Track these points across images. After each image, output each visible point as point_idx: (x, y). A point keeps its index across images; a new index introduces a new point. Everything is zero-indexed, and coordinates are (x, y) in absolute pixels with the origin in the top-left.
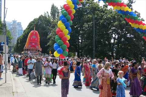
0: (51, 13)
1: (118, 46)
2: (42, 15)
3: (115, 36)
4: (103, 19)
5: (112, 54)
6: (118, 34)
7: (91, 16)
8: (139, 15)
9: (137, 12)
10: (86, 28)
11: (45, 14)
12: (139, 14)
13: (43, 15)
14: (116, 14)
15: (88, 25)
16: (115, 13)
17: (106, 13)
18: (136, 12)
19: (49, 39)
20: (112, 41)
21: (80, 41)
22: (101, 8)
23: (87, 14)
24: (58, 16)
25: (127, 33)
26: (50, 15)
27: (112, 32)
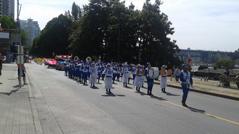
0: (72, 13)
1: (144, 50)
2: (62, 15)
3: (141, 39)
4: (129, 21)
5: (138, 58)
6: (144, 37)
7: (116, 18)
8: (166, 18)
9: (165, 15)
10: (110, 30)
11: (66, 13)
12: (167, 17)
13: (64, 14)
14: (142, 16)
15: (113, 27)
16: (141, 15)
17: (132, 15)
18: (163, 14)
19: (70, 41)
20: (138, 45)
21: (104, 44)
22: (126, 10)
23: (112, 16)
24: (80, 16)
25: (154, 37)
26: (71, 15)
27: (138, 36)
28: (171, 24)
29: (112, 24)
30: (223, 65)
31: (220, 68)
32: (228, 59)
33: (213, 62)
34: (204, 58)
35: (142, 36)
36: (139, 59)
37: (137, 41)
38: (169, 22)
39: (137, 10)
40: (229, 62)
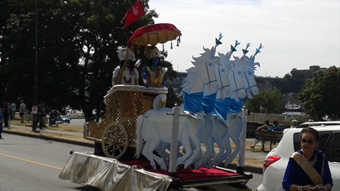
28: (156, 16)
29: (18, 12)
31: (257, 110)
32: (272, 92)
35: (91, 40)
36: (87, 94)
38: (153, 11)
40: (275, 98)
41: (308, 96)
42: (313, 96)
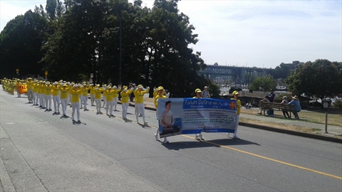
0: (46, 9)
1: (156, 66)
2: (30, 11)
3: (152, 50)
4: (134, 23)
5: (147, 77)
6: (156, 47)
7: (115, 18)
8: (187, 20)
9: (185, 16)
10: (107, 36)
11: (37, 8)
12: (188, 18)
13: (33, 11)
14: (154, 16)
15: (111, 31)
16: (151, 15)
17: (139, 15)
18: (182, 14)
19: (44, 51)
20: (147, 58)
21: (98, 56)
22: (130, 6)
23: (108, 14)
24: (59, 14)
25: (169, 47)
26: (45, 12)
27: (148, 44)
28: (194, 29)
29: (109, 27)
30: (262, 87)
31: (257, 90)
32: (268, 78)
33: (247, 82)
34: (236, 77)
35: (152, 44)
36: (150, 78)
37: (146, 52)
38: (191, 26)
39: (146, 7)
40: (270, 82)
41: (292, 81)
42: (295, 81)
